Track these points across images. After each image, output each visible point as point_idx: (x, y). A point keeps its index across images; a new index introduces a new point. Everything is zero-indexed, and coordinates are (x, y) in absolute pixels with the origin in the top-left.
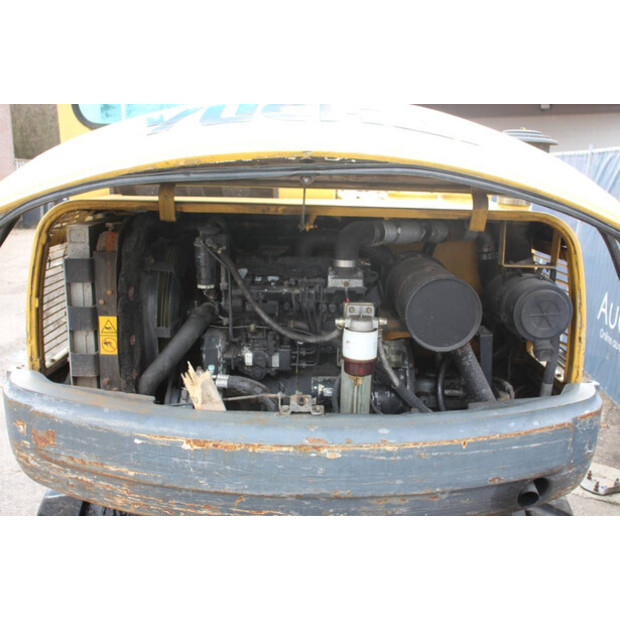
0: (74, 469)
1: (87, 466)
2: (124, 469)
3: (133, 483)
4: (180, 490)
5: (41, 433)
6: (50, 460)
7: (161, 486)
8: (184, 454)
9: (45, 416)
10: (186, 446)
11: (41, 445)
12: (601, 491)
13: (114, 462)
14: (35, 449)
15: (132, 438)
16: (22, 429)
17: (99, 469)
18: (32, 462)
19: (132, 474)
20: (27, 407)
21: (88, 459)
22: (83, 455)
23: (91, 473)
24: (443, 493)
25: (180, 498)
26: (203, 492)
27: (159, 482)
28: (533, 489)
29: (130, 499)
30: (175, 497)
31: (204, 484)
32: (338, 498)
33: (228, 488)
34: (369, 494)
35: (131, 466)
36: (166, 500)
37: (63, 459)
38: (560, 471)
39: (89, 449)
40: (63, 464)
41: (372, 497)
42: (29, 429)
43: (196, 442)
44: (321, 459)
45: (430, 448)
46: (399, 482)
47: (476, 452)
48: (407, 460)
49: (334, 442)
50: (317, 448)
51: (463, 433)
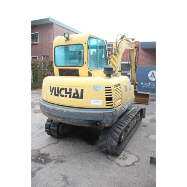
8: (50, 109)
15: (47, 107)
24: (80, 120)
31: (52, 114)
33: (55, 115)
41: (71, 119)
43: (52, 108)
44: (64, 112)
45: (77, 113)
46: (74, 117)
47: (84, 114)
48: (74, 114)
49: (65, 110)
50: (63, 110)
51: (83, 111)
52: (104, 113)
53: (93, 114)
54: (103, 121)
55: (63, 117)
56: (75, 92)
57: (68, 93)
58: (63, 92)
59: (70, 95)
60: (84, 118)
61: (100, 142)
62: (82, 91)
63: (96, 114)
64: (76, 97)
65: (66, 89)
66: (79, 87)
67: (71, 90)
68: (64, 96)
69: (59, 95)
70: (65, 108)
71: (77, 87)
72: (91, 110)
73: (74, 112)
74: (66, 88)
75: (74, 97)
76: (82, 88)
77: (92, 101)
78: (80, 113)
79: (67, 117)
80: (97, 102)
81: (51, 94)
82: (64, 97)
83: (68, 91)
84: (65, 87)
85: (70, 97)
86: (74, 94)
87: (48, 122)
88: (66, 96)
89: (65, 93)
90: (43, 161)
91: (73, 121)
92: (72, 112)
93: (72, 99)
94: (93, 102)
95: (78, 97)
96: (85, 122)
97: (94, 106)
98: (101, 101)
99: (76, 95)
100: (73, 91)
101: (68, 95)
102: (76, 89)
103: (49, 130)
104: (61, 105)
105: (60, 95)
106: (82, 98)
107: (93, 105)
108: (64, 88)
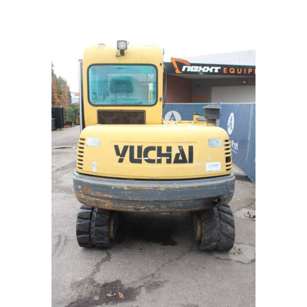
0: (94, 197)
1: (99, 196)
2: (109, 196)
3: (111, 199)
4: (123, 200)
5: (86, 188)
6: (88, 195)
7: (119, 200)
8: (125, 190)
9: (87, 183)
10: (126, 188)
11: (86, 191)
12: (251, 217)
13: (106, 194)
14: (83, 193)
15: (111, 187)
16: (80, 187)
17: (102, 196)
18: (82, 197)
19: (111, 197)
20: (82, 181)
21: (99, 194)
22: (98, 193)
23: (99, 197)
24: (191, 200)
25: (123, 203)
26: (130, 201)
27: (118, 198)
28: (216, 201)
29: (110, 204)
30: (122, 203)
31: (130, 198)
32: (164, 201)
33: (136, 199)
34: (172, 200)
35: (111, 195)
36: (119, 204)
37: (92, 194)
38: (223, 195)
39: (99, 191)
40: (92, 196)
41: (173, 201)
42: (82, 187)
43: (128, 187)
44: (160, 191)
45: (187, 188)
46: (179, 197)
47: (199, 189)
48: (181, 191)
49: (163, 186)
50: (159, 188)
51: (196, 184)
52: (226, 182)
53: (212, 186)
54: (225, 196)
55: (155, 201)
56: (179, 152)
57: (164, 154)
58: (153, 155)
59: (168, 158)
60: (198, 196)
61: (205, 235)
62: (191, 148)
63: (217, 185)
64: (180, 160)
65: (160, 149)
66: (184, 142)
67: (169, 149)
68: (156, 161)
69: (143, 161)
70: (160, 183)
71: (182, 142)
72: (208, 181)
73: (180, 189)
74: (159, 145)
75: (177, 161)
76: (191, 145)
77: (207, 164)
78: (193, 188)
79: (165, 200)
80: (214, 165)
81: (121, 161)
82: (154, 162)
83: (164, 151)
84: (156, 145)
85: (169, 161)
86: (177, 155)
87: (81, 220)
88: (159, 161)
89: (158, 156)
90: (121, 296)
91: (177, 204)
92: (177, 189)
93: (173, 166)
94: (209, 166)
95: (184, 161)
96: (197, 203)
97: (210, 173)
98: (219, 163)
99: (180, 158)
100: (175, 151)
101: (164, 159)
102: (179, 147)
103: (88, 236)
104: (149, 178)
105: (146, 160)
106: (191, 161)
107: (209, 171)
108: (155, 147)
